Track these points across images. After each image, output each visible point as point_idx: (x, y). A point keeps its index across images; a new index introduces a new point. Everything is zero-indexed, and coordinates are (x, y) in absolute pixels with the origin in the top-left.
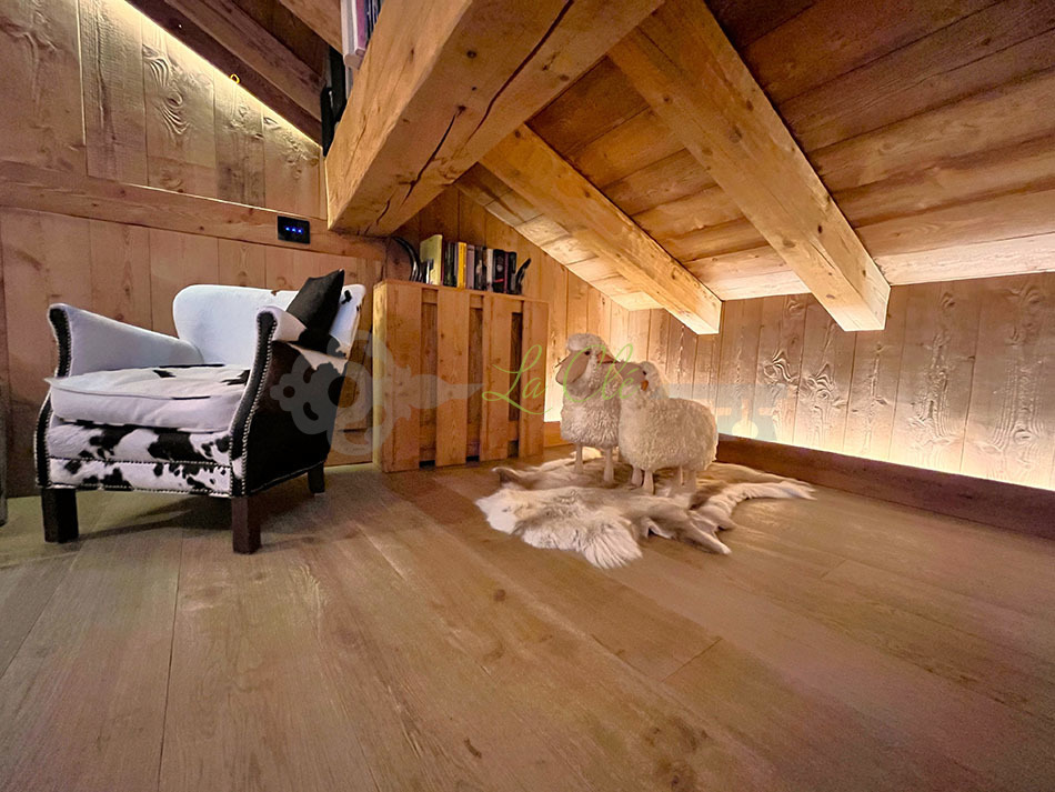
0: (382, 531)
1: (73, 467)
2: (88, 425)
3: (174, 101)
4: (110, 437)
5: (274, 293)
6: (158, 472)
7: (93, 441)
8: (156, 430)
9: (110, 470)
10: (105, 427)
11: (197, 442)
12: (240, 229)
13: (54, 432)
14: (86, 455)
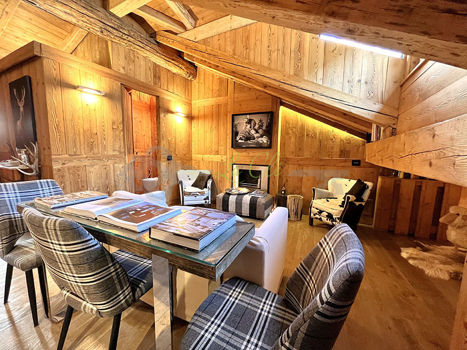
0: (368, 244)
1: (314, 215)
2: (317, 209)
3: (332, 140)
4: (321, 212)
5: (349, 180)
6: (327, 220)
7: (318, 212)
8: (327, 213)
9: (320, 217)
10: (320, 210)
11: (334, 217)
12: (343, 164)
13: (312, 209)
14: (317, 214)
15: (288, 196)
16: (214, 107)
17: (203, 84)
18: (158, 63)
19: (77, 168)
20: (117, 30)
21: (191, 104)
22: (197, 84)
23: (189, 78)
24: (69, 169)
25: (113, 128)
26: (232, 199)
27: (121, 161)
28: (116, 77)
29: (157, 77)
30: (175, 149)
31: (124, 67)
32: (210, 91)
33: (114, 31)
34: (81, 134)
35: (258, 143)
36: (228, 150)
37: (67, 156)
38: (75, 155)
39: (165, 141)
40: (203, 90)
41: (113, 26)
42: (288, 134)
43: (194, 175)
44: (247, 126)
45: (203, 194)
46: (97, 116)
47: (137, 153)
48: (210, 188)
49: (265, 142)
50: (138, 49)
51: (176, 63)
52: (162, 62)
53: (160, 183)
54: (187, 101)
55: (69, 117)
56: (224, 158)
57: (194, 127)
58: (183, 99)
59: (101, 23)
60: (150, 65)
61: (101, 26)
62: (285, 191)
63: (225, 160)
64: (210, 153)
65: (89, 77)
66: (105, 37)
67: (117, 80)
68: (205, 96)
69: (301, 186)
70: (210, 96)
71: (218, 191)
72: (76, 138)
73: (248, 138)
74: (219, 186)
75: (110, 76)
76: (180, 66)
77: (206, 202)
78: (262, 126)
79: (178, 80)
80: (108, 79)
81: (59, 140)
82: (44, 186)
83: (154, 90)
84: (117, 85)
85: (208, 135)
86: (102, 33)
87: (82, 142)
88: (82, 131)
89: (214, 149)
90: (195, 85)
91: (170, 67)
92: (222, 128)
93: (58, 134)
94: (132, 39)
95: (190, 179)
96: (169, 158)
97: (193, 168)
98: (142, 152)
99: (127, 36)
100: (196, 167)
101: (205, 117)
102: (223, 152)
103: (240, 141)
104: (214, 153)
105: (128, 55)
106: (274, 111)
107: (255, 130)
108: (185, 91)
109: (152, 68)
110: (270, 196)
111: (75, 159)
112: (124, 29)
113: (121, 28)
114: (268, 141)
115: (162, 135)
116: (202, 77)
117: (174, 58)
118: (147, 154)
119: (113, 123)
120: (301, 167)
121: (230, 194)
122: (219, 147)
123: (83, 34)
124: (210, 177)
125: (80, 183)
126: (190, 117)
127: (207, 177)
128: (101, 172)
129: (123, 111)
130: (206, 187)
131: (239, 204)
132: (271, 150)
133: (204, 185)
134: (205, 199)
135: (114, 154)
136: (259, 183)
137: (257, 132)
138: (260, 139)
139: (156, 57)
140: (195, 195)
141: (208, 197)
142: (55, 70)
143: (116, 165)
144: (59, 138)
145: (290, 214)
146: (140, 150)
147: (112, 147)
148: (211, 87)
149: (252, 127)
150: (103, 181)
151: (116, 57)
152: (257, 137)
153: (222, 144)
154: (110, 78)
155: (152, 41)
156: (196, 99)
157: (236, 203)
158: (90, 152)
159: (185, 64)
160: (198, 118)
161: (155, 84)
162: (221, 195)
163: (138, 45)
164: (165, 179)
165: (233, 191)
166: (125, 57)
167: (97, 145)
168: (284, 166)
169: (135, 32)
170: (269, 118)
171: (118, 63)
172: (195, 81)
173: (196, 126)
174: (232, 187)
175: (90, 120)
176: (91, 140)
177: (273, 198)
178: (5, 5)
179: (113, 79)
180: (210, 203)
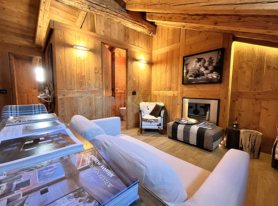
15: (242, 131)
16: (168, 53)
17: (161, 37)
18: (127, 26)
19: (72, 98)
20: (99, 5)
21: (152, 54)
22: (156, 38)
23: (150, 35)
24: (67, 99)
25: (95, 72)
26: (181, 128)
27: (100, 94)
28: (98, 38)
29: (126, 36)
30: (138, 87)
31: (104, 31)
32: (166, 42)
33: (97, 7)
34: (75, 76)
35: (208, 79)
36: (179, 86)
37: (67, 90)
38: (71, 90)
39: (131, 81)
40: (160, 42)
41: (96, 3)
42: (241, 68)
43: (152, 106)
44: (196, 64)
45: (156, 121)
46: (85, 65)
47: (117, 91)
48: (163, 116)
49: (215, 77)
50: (113, 17)
51: (140, 24)
52: (130, 25)
53: (127, 111)
54: (148, 51)
55: (68, 65)
56: (176, 93)
57: (153, 70)
58: (146, 51)
59: (89, 2)
60: (121, 28)
61: (88, 4)
62: (237, 125)
63: (176, 95)
64: (164, 90)
65: (81, 39)
66: (92, 12)
67: (98, 40)
68: (162, 46)
69: (259, 121)
70: (166, 44)
71: (170, 119)
72: (72, 79)
73: (198, 74)
74: (171, 116)
75: (95, 37)
76: (144, 25)
77: (159, 128)
78: (212, 63)
79: (141, 37)
80: (93, 40)
81: (62, 80)
82: (36, 109)
83: (124, 45)
84: (98, 43)
85: (163, 75)
86: (90, 9)
87: (75, 82)
88: (75, 74)
89: (167, 86)
90: (155, 39)
91: (136, 28)
92: (174, 70)
93: (61, 77)
94: (108, 10)
95: (148, 109)
96: (134, 93)
97: (152, 101)
98: (120, 90)
99: (105, 9)
100: (154, 100)
101: (161, 62)
102: (175, 88)
103: (190, 78)
104: (167, 89)
105: (107, 22)
106: (226, 47)
107: (205, 67)
108: (147, 44)
109: (123, 30)
110: (219, 129)
111: (71, 92)
112: (103, 4)
113: (101, 3)
114: (218, 76)
115: (129, 76)
116: (160, 32)
117: (139, 20)
118: (123, 91)
119: (96, 69)
120: (258, 101)
121: (179, 123)
122: (172, 85)
123: (83, 16)
124: (163, 108)
125: (73, 108)
126: (151, 63)
127: (161, 108)
128: (87, 101)
129: (102, 60)
130: (160, 116)
131: (187, 132)
132: (222, 84)
133: (158, 114)
134: (158, 125)
135: (96, 89)
136: (207, 115)
137: (206, 69)
138: (209, 75)
139: (126, 21)
140: (151, 122)
141: (160, 124)
142: (61, 36)
143: (96, 97)
144: (62, 79)
146: (119, 89)
147: (94, 85)
148: (166, 38)
149: (202, 65)
150: (88, 107)
151: (99, 25)
152: (206, 73)
153: (174, 81)
154: (94, 38)
155: (122, 10)
156: (155, 49)
157: (184, 132)
158: (80, 88)
159: (147, 24)
160: (157, 63)
161: (125, 40)
162: (171, 123)
163: (113, 14)
164: (130, 108)
165: (182, 121)
166: (105, 24)
167: (84, 84)
168: (236, 100)
169: (111, 5)
170: (220, 54)
171: (100, 28)
172: (155, 36)
173: (154, 69)
174: (182, 117)
175: (81, 67)
176: (81, 81)
177: (223, 130)
178: (44, 6)
179: (96, 39)
180: (162, 129)
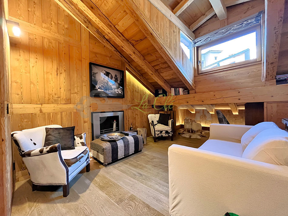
1: (158, 135)
2: (159, 131)
6: (166, 135)
8: (165, 131)
9: (161, 135)
11: (169, 131)
13: (156, 132)
16: (61, 45)
35: (115, 93)
45: (86, 152)
49: (120, 93)
73: (107, 88)
78: (117, 80)
89: (63, 97)
95: (35, 144)
102: (77, 99)
103: (99, 90)
121: (115, 141)
122: (72, 95)
131: (127, 146)
132: (123, 99)
134: (86, 160)
140: (81, 158)
141: (88, 155)
145: (144, 140)
153: (76, 91)
156: (22, 19)
170: (121, 75)
